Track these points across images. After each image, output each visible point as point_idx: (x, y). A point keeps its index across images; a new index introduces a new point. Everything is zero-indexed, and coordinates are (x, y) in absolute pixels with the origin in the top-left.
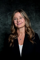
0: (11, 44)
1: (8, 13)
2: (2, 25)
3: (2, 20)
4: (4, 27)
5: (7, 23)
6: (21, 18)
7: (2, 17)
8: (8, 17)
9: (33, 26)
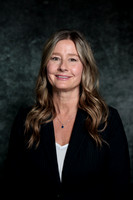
0: (32, 140)
1: (34, 42)
2: (11, 77)
3: (12, 61)
4: (17, 85)
5: (27, 72)
6: (73, 60)
7: (12, 52)
8: (33, 52)
9: (111, 85)
